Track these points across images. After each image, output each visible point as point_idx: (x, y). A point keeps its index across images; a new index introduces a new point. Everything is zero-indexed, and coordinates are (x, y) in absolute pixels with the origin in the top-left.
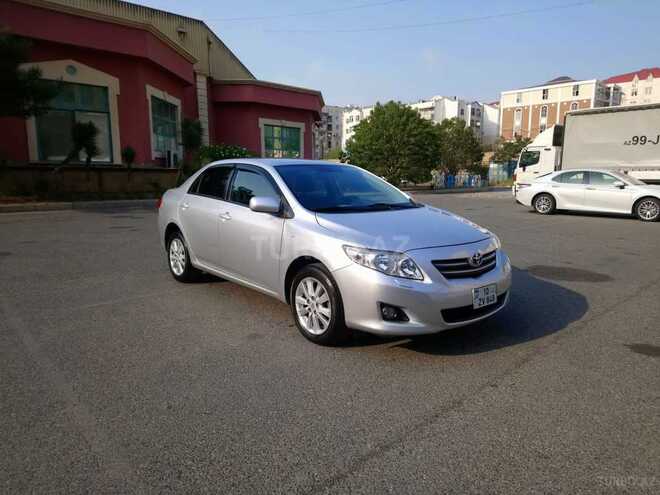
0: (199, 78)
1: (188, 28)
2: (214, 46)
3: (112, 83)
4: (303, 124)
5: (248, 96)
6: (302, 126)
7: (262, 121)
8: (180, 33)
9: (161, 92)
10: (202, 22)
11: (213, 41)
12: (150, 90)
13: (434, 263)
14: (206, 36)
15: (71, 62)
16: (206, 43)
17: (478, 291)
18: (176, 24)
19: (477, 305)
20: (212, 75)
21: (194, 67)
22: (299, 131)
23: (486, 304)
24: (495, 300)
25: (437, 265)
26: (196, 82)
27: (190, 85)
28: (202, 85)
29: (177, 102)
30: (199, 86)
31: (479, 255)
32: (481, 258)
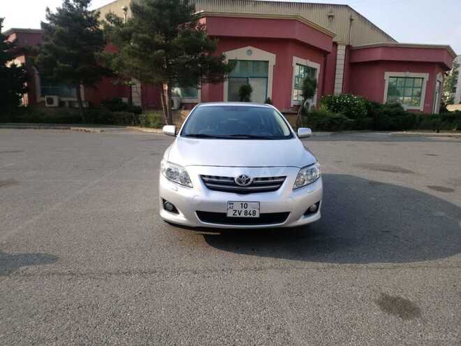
0: (339, 47)
1: (336, 12)
2: (356, 22)
3: (271, 58)
4: (428, 74)
5: (377, 55)
6: (426, 76)
7: (387, 75)
8: (330, 16)
9: (304, 60)
10: (347, 6)
11: (354, 17)
12: (296, 60)
13: (202, 176)
14: (349, 15)
15: (249, 48)
16: (349, 21)
17: (233, 204)
18: (326, 11)
19: (230, 214)
20: (351, 44)
21: (334, 40)
22: (423, 81)
23: (243, 215)
24: (257, 215)
25: (204, 178)
26: (337, 50)
27: (329, 53)
28: (341, 52)
29: (317, 66)
30: (339, 52)
31: (247, 177)
32: (249, 179)
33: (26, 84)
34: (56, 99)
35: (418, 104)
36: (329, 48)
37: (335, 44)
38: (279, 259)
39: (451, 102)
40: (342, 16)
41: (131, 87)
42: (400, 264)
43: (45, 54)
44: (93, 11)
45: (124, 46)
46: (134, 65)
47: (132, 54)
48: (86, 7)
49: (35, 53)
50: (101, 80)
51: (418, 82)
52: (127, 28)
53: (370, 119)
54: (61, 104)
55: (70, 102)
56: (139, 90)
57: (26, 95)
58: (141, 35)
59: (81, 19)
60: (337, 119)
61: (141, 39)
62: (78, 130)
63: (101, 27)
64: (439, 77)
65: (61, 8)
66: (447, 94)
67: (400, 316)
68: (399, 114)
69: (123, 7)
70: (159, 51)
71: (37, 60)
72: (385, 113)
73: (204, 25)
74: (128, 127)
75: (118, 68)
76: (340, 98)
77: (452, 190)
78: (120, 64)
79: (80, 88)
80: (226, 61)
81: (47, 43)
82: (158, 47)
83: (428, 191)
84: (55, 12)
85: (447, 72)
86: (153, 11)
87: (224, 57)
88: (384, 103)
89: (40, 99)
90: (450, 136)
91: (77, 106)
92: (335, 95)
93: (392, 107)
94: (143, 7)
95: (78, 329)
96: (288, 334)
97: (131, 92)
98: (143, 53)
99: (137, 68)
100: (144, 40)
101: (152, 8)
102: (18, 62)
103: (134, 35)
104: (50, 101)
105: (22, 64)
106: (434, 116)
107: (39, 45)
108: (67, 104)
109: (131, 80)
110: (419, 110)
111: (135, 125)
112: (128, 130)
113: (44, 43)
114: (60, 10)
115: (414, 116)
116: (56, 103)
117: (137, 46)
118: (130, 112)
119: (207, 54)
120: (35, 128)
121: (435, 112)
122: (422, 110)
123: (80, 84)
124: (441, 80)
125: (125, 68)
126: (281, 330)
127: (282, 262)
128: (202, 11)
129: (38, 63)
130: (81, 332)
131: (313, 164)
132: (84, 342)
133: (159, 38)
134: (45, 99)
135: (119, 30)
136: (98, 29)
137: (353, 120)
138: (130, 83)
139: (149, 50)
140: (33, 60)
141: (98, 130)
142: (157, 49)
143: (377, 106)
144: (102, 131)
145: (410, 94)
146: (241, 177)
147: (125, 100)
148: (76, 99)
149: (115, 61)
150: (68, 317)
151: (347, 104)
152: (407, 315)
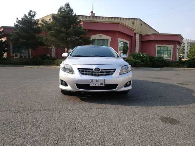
0: (137, 35)
1: (135, 21)
2: (143, 25)
3: (109, 38)
4: (173, 45)
5: (152, 38)
6: (172, 46)
7: (157, 46)
8: (132, 23)
9: (123, 40)
10: (139, 19)
11: (143, 24)
12: (119, 39)
13: (78, 69)
14: (140, 22)
15: (101, 34)
16: (140, 25)
17: (92, 80)
18: (131, 21)
19: (91, 85)
20: (141, 34)
21: (135, 32)
22: (171, 48)
23: (97, 85)
24: (104, 85)
25: (79, 69)
26: (136, 36)
27: (133, 37)
28: (138, 37)
29: (128, 42)
30: (137, 37)
31: (99, 68)
32: (100, 70)
33: (6, 49)
34: (19, 55)
35: (170, 57)
36: (133, 35)
37: (135, 34)
38: (114, 105)
39: (183, 58)
40: (137, 23)
41: (51, 49)
42: (168, 107)
43: (15, 36)
44: (36, 20)
45: (49, 32)
46: (53, 40)
47: (52, 35)
48: (33, 18)
49: (11, 35)
50: (39, 47)
51: (169, 49)
52: (50, 25)
53: (151, 63)
54: (21, 57)
55: (25, 56)
56: (55, 51)
57: (6, 53)
58: (56, 28)
59: (31, 22)
60: (137, 62)
61: (56, 29)
62: (27, 67)
63: (39, 26)
64: (177, 46)
65: (23, 18)
66: (181, 54)
67: (171, 124)
68: (162, 61)
69: (49, 18)
70: (63, 34)
71: (11, 38)
72: (157, 60)
73: (82, 25)
74: (50, 66)
75: (46, 41)
76: (138, 54)
77: (188, 85)
78: (47, 39)
79: (29, 50)
80: (91, 39)
81: (16, 31)
82: (63, 32)
83: (177, 85)
84: (20, 19)
85: (181, 45)
86: (61, 19)
87: (90, 37)
88: (156, 57)
89: (12, 55)
90: (184, 69)
91: (28, 58)
92: (136, 53)
93: (160, 58)
94: (57, 17)
95: (15, 130)
96: (118, 130)
97: (51, 52)
98: (56, 35)
99: (54, 41)
100: (57, 30)
101: (61, 18)
102: (4, 40)
103: (53, 28)
104: (16, 56)
105: (5, 40)
106: (177, 62)
107: (13, 32)
108: (24, 57)
109: (51, 46)
110: (170, 60)
111: (52, 65)
112: (49, 67)
113: (15, 31)
114: (22, 19)
115: (169, 62)
116: (19, 56)
117: (54, 32)
118: (50, 59)
119: (83, 36)
120: (9, 67)
121: (177, 61)
122: (172, 60)
123: (29, 48)
124: (178, 48)
125: (49, 41)
126: (115, 129)
127: (115, 106)
128: (81, 20)
129: (12, 39)
130: (17, 131)
131: (128, 65)
132: (17, 135)
133: (63, 29)
134: (14, 55)
135: (47, 26)
136: (38, 27)
137: (144, 63)
138: (51, 47)
139: (59, 34)
140: (10, 39)
141: (36, 67)
142: (63, 33)
143: (153, 58)
144: (38, 67)
145: (167, 53)
146: (96, 68)
147: (49, 55)
148: (27, 55)
149: (44, 38)
150: (11, 126)
151: (141, 57)
152: (174, 123)
